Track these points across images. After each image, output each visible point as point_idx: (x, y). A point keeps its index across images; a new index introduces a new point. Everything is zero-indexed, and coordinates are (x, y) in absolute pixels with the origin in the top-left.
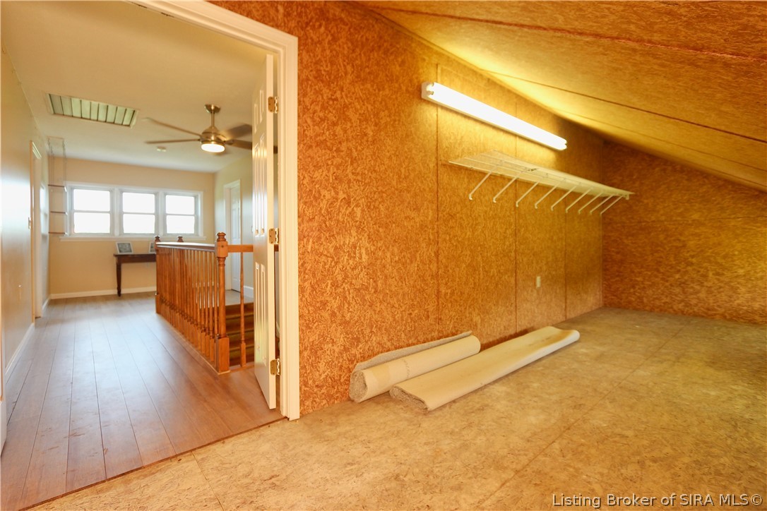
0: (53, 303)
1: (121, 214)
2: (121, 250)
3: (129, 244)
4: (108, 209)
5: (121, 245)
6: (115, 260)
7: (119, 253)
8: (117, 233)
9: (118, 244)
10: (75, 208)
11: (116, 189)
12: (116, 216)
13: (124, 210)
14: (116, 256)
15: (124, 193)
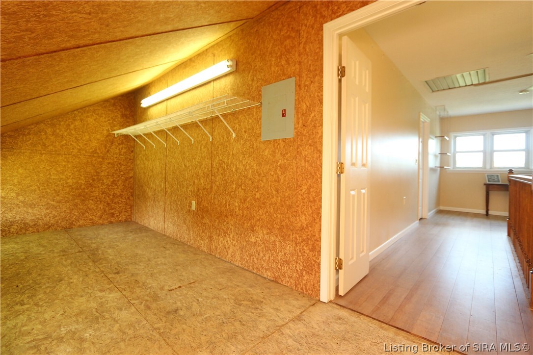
0: (440, 212)
1: (492, 152)
2: (490, 180)
3: (498, 176)
4: (482, 148)
5: (490, 177)
6: (485, 187)
7: (488, 183)
8: (488, 167)
9: (488, 176)
10: (457, 150)
11: (488, 132)
12: (488, 154)
13: (495, 148)
14: (485, 184)
15: (495, 137)
